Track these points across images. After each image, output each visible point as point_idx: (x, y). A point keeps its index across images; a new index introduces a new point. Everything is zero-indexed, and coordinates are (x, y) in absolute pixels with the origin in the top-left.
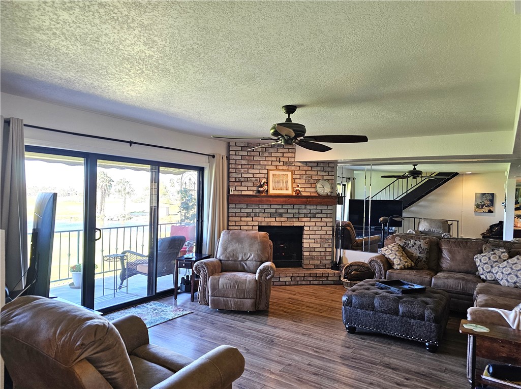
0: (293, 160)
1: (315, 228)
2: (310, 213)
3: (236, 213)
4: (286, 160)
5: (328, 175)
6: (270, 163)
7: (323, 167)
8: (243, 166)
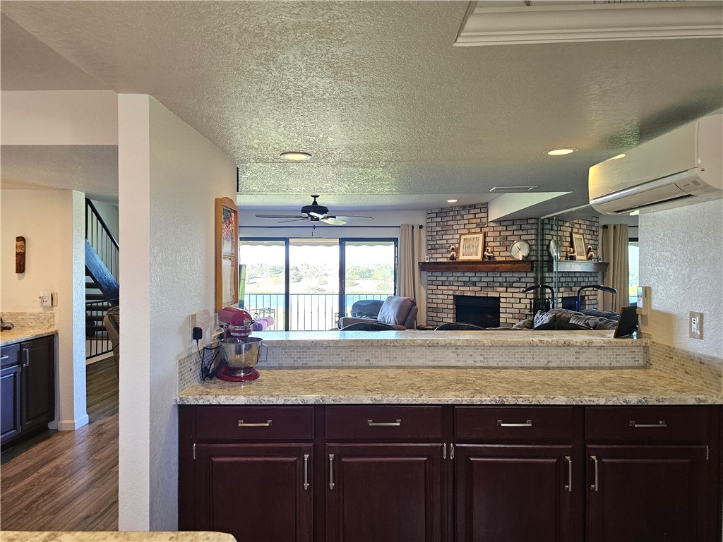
0: (485, 220)
1: (512, 300)
2: (506, 282)
3: (432, 281)
4: (478, 221)
5: (527, 234)
6: (462, 226)
7: (521, 225)
8: (439, 233)
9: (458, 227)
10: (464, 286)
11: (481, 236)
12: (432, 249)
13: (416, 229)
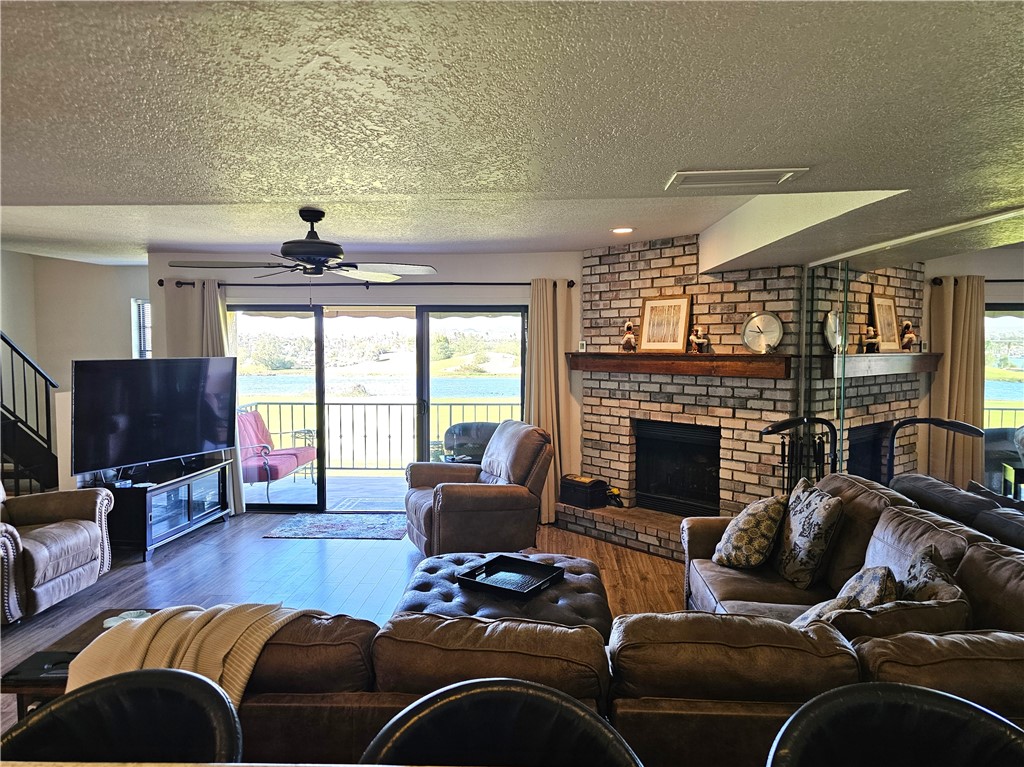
0: (692, 270)
1: (746, 436)
2: (733, 397)
3: (592, 388)
4: (678, 272)
5: (778, 300)
6: (648, 283)
7: (765, 280)
8: (603, 295)
9: (640, 284)
10: (650, 401)
11: (684, 303)
12: (592, 327)
13: (561, 289)
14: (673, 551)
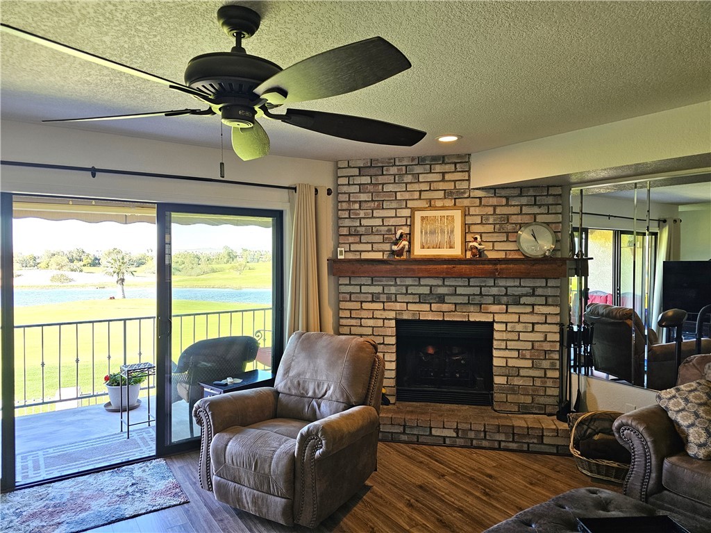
0: (464, 185)
1: (519, 327)
2: (506, 295)
3: (351, 294)
4: (450, 186)
5: (548, 213)
6: (416, 195)
7: (535, 196)
8: (363, 204)
9: (407, 195)
10: (420, 302)
11: (457, 214)
12: (350, 235)
13: (323, 193)
14: (472, 440)
